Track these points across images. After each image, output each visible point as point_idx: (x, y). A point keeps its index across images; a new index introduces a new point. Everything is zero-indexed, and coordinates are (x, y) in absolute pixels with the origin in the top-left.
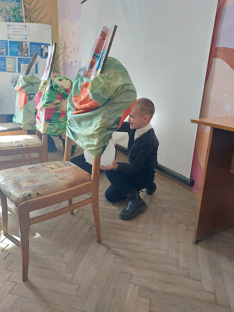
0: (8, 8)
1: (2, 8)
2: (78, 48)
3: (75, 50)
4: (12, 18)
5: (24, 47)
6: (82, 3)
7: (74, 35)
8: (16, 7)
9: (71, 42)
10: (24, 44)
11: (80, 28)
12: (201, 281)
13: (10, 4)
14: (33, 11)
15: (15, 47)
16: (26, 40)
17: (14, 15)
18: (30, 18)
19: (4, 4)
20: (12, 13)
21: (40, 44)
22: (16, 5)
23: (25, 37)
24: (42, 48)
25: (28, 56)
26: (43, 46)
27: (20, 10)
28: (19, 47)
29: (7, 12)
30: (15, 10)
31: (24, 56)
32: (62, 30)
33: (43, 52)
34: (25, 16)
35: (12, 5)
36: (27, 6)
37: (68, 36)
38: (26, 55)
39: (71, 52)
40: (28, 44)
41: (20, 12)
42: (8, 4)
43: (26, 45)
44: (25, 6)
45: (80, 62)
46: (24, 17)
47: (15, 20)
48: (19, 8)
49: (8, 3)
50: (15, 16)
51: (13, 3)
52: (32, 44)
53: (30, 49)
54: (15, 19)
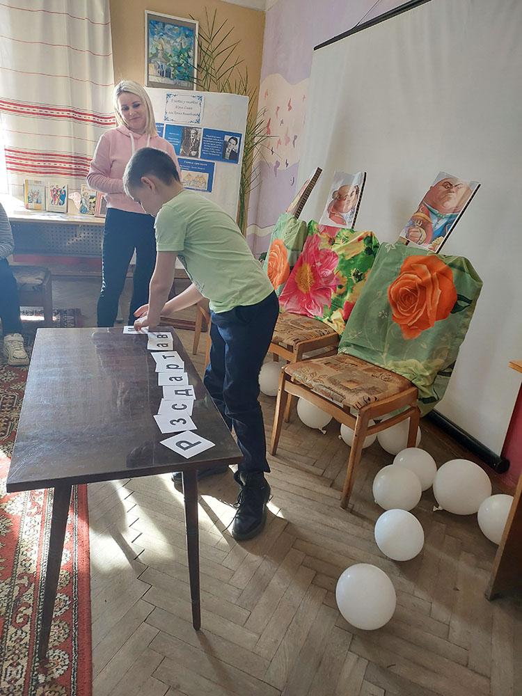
0: (168, 48)
1: (157, 49)
2: (296, 137)
3: (288, 140)
4: (172, 69)
5: (192, 137)
6: (315, 49)
7: (290, 108)
8: (184, 47)
9: (282, 122)
10: (193, 132)
11: (304, 97)
12: (490, 678)
13: (172, 42)
14: (215, 54)
15: (176, 137)
16: (197, 125)
17: (176, 63)
18: (207, 71)
19: (163, 41)
20: (175, 59)
21: (222, 134)
22: (183, 45)
23: (197, 117)
24: (225, 142)
25: (197, 156)
26: (227, 138)
27: (191, 54)
28: (183, 138)
29: (166, 57)
30: (181, 53)
31: (190, 155)
32: (267, 94)
33: (227, 149)
34: (198, 65)
35: (177, 44)
36: (205, 45)
37: (278, 108)
38: (193, 153)
39: (279, 142)
40: (201, 132)
41: (189, 57)
42: (168, 42)
43: (197, 133)
44: (200, 46)
45: (296, 165)
46: (196, 66)
47: (177, 73)
48: (188, 50)
49: (169, 39)
50: (180, 65)
51: (178, 40)
52: (207, 132)
53: (203, 142)
54: (179, 72)
